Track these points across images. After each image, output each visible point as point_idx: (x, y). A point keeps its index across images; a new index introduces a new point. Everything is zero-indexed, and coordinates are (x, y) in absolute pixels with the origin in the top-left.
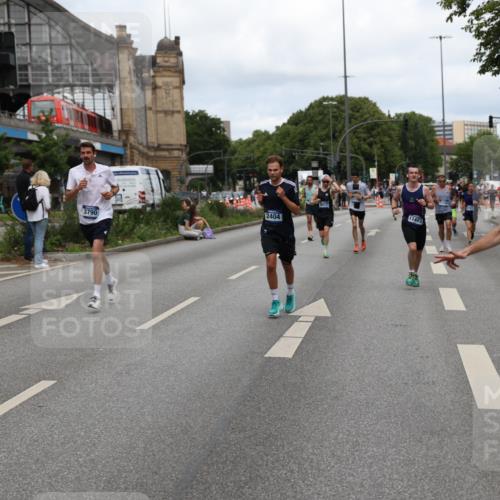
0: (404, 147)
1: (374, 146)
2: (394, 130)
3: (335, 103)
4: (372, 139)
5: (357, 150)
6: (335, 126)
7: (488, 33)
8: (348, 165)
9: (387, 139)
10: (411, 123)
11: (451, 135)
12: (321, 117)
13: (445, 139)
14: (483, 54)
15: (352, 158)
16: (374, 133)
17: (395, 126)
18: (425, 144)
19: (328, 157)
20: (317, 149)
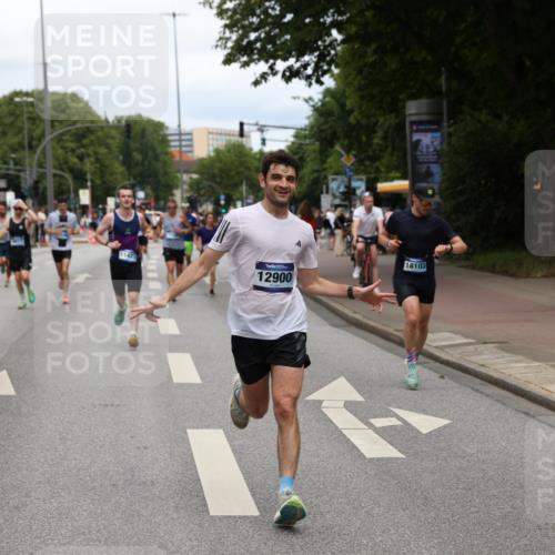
0: (127, 161)
1: (86, 160)
2: (113, 138)
3: (31, 99)
4: (82, 150)
5: (62, 165)
6: (31, 131)
7: (235, 11)
8: (50, 185)
9: (103, 150)
10: (136, 130)
11: (191, 146)
12: (11, 119)
13: (181, 152)
14: (228, 39)
15: (55, 175)
16: (85, 141)
17: (113, 132)
18: (156, 158)
19: (22, 174)
20: (6, 163)
